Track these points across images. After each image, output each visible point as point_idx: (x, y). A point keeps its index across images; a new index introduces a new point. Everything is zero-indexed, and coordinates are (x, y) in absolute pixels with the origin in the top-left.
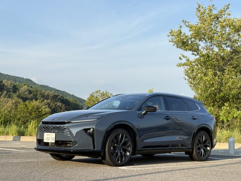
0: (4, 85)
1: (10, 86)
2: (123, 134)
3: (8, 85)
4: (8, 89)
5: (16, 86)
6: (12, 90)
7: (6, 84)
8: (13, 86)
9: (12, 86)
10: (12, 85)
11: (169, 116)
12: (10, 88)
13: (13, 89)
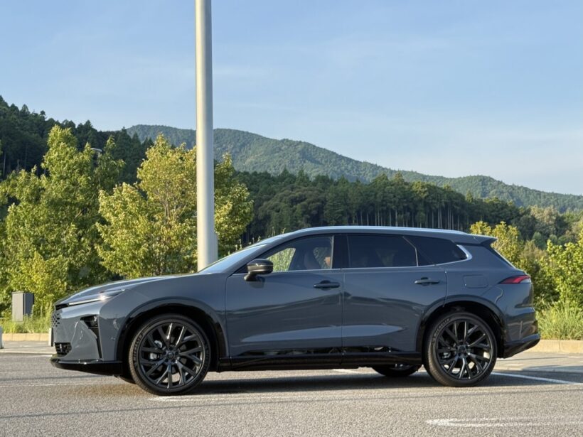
0: (534, 218)
1: (548, 220)
2: (179, 325)
3: (544, 218)
4: (543, 228)
5: (563, 218)
6: (552, 229)
7: (538, 216)
8: (556, 220)
9: (552, 220)
10: (554, 218)
11: (332, 281)
12: (550, 225)
13: (556, 227)
